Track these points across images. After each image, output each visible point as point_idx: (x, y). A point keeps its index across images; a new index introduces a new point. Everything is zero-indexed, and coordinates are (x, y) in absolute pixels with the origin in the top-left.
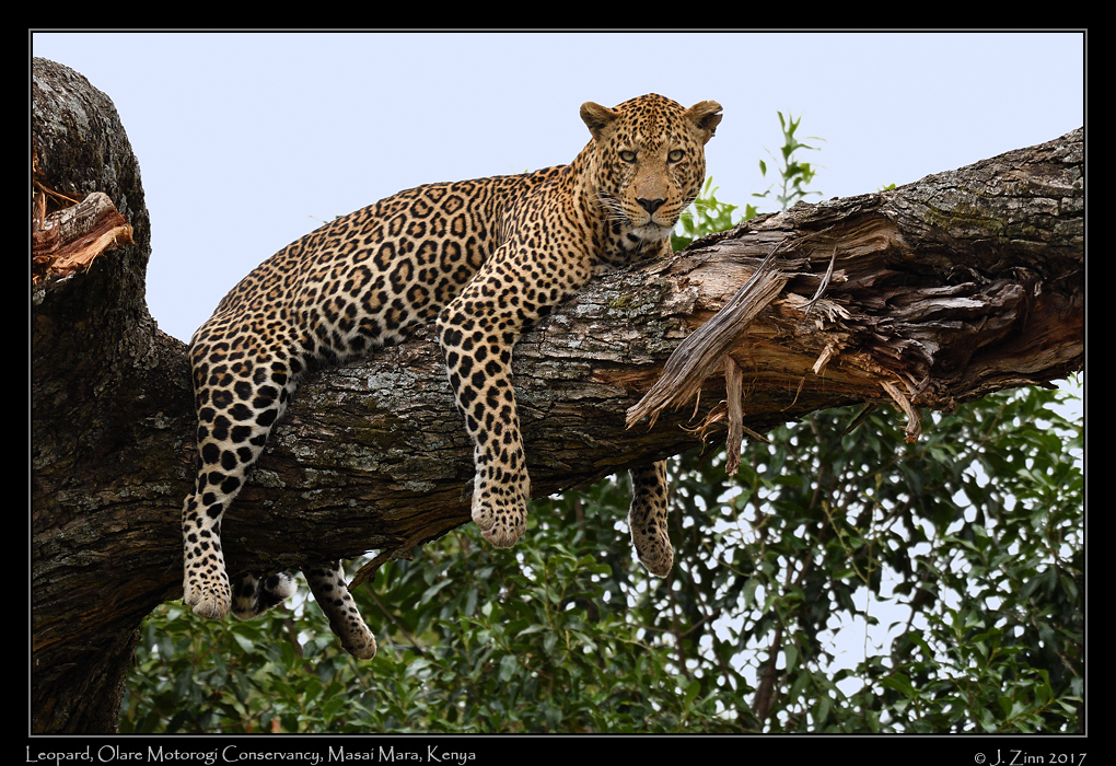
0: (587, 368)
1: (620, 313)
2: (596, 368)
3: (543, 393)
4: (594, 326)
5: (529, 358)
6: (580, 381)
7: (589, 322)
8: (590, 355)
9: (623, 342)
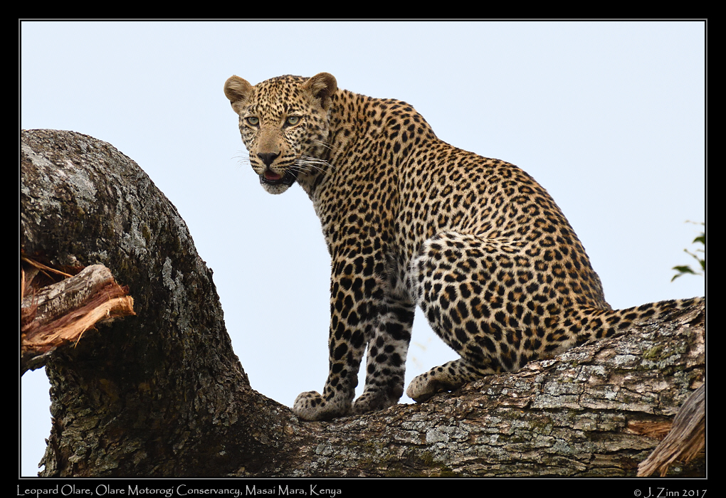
0: (622, 420)
1: (652, 364)
2: (631, 419)
3: (583, 446)
4: (629, 377)
5: (569, 409)
6: (617, 432)
7: (624, 372)
8: (624, 406)
9: (654, 393)
